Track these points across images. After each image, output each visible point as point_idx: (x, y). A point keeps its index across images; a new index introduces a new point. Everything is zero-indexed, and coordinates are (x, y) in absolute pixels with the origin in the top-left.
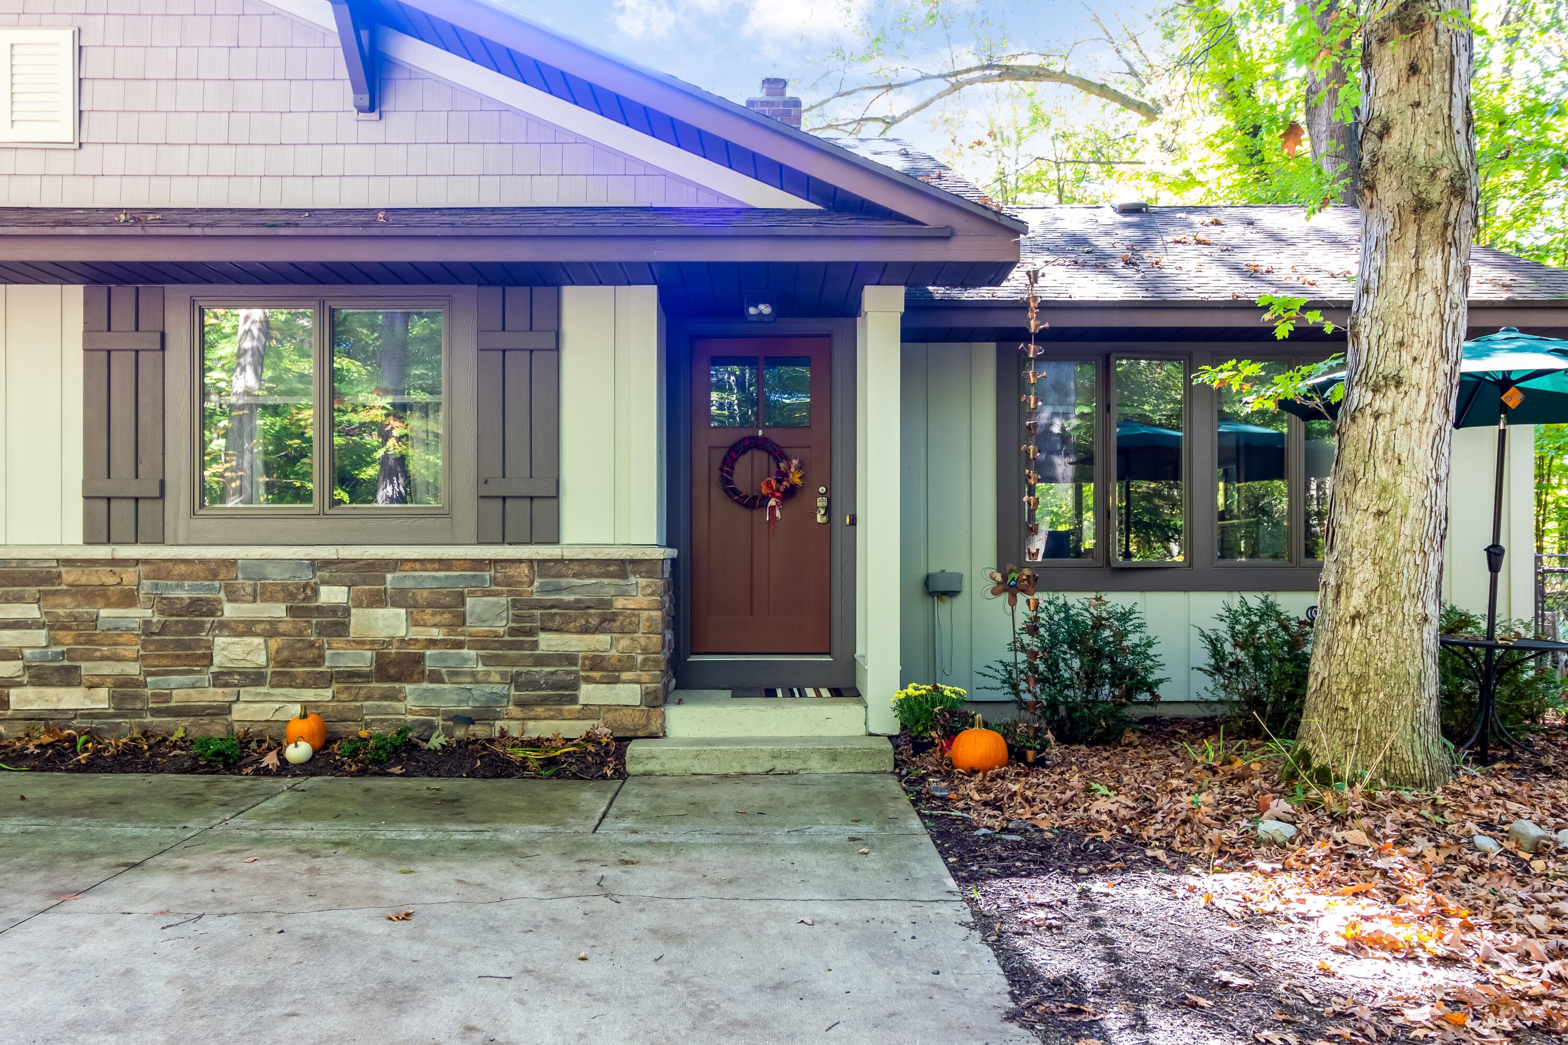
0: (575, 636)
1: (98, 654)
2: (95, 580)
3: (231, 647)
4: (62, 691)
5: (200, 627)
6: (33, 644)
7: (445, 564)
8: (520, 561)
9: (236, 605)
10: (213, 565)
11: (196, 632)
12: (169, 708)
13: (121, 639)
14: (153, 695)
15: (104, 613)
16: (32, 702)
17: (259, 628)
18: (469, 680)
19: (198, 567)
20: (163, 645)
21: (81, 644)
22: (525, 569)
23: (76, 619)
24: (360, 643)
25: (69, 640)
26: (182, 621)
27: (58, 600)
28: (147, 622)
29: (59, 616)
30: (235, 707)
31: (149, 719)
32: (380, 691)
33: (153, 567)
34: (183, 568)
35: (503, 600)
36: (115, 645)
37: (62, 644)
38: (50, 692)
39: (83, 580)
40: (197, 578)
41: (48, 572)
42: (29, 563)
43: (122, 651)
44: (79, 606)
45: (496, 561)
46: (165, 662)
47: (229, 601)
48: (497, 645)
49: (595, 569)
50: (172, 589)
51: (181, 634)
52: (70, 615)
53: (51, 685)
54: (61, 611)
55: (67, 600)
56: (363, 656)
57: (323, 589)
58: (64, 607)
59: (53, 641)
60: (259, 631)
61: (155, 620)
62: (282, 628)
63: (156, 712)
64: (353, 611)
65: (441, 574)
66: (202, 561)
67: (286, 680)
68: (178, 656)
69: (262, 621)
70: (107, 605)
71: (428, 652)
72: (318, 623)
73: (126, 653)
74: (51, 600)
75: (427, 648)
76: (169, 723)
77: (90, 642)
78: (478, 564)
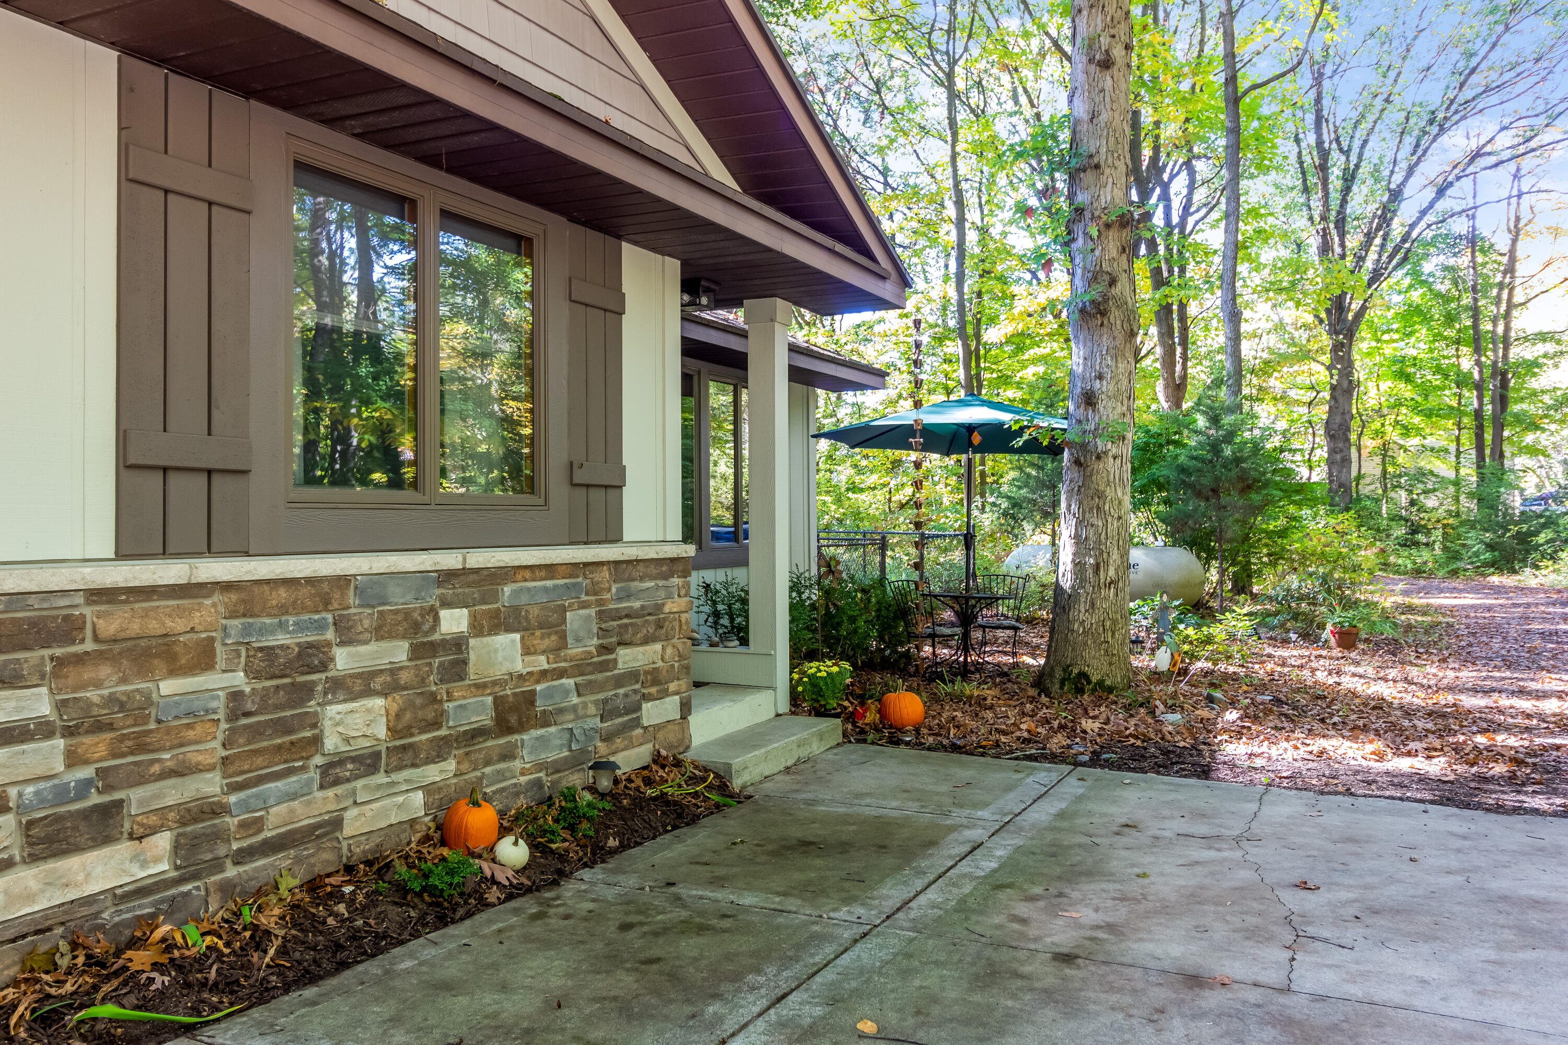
0: (640, 649)
1: (156, 768)
2: (154, 627)
3: (349, 720)
4: (92, 858)
5: (307, 690)
6: (40, 772)
7: (550, 570)
8: (601, 564)
9: (351, 649)
10: (325, 587)
11: (302, 702)
12: (266, 842)
13: (191, 734)
14: (243, 825)
15: (168, 687)
16: (30, 897)
17: (377, 684)
18: (572, 717)
19: (305, 591)
20: (256, 732)
21: (123, 755)
22: (605, 573)
23: (122, 706)
24: (480, 687)
25: (102, 750)
26: (284, 685)
27: (88, 674)
28: (235, 696)
29: (89, 704)
30: (349, 815)
31: (231, 872)
32: (497, 751)
33: (243, 595)
34: (283, 593)
35: (592, 612)
36: (182, 745)
37: (87, 762)
38: (72, 864)
39: (135, 628)
40: (304, 609)
41: (66, 618)
42: (32, 600)
43: (193, 755)
44: (124, 680)
45: (586, 565)
46: (259, 761)
47: (342, 644)
48: (590, 668)
49: (653, 570)
50: (272, 632)
51: (282, 707)
52: (111, 700)
53: (77, 849)
54: (93, 695)
55: (105, 671)
56: (483, 704)
57: (444, 614)
58: (98, 685)
59: (73, 759)
60: (378, 687)
61: (248, 690)
62: (404, 677)
63: (240, 857)
64: (472, 642)
65: (549, 583)
66: (311, 581)
67: (408, 757)
68: (279, 747)
69: (381, 671)
70: (174, 672)
71: (539, 688)
72: (441, 664)
73: (200, 758)
74: (72, 675)
75: (538, 682)
76: (264, 867)
77: (142, 748)
78: (576, 568)
